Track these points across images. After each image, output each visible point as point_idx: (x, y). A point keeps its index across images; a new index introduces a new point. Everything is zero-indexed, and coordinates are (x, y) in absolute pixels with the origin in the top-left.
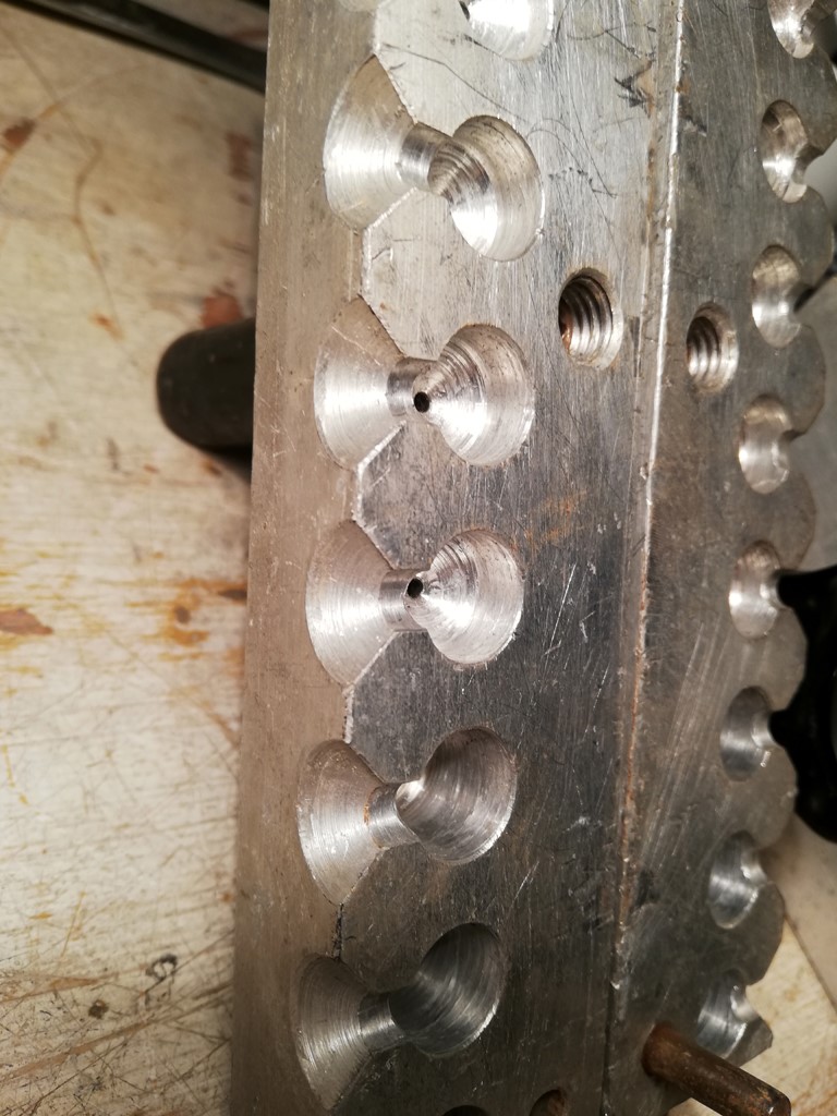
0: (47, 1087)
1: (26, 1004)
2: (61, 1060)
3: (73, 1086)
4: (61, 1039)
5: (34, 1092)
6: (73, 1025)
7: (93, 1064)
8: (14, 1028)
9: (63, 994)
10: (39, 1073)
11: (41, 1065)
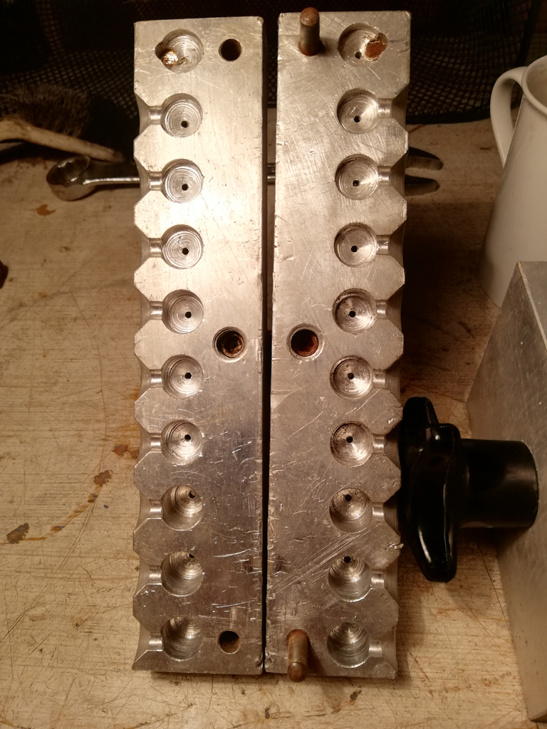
0: (115, 585)
1: (119, 560)
2: (122, 579)
3: (122, 588)
4: (124, 573)
5: (112, 586)
6: (130, 570)
7: (130, 584)
8: (114, 566)
9: (130, 561)
10: (115, 581)
11: (116, 579)
